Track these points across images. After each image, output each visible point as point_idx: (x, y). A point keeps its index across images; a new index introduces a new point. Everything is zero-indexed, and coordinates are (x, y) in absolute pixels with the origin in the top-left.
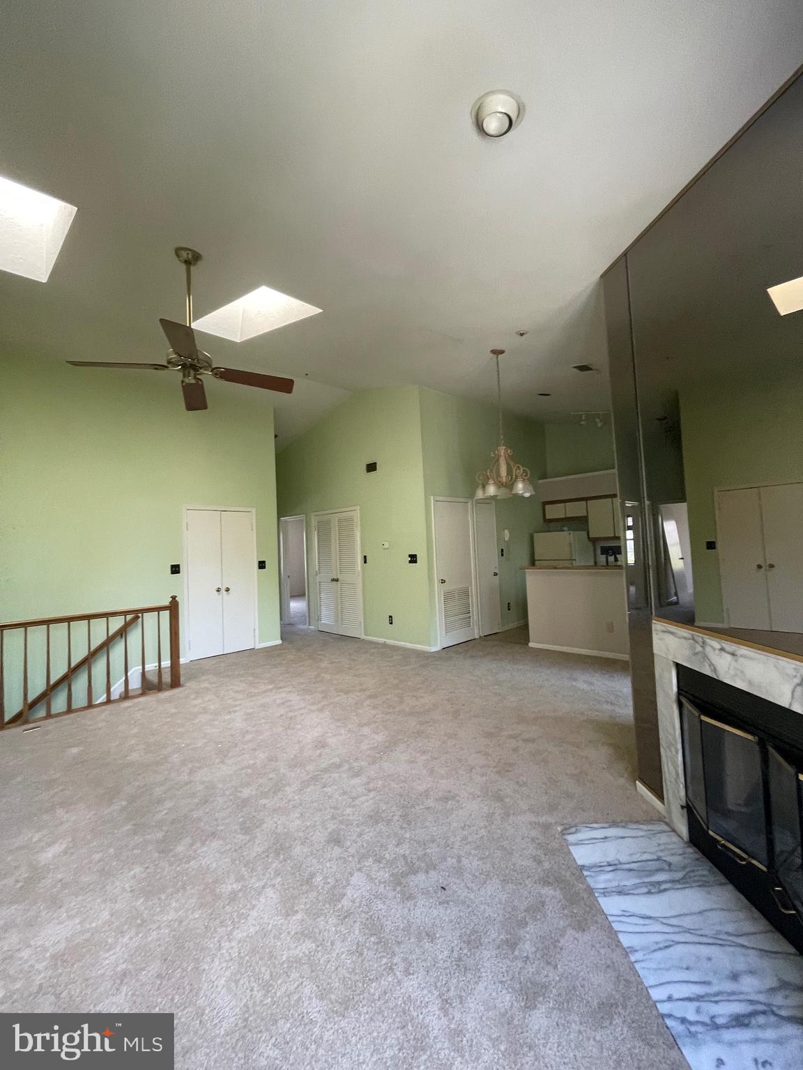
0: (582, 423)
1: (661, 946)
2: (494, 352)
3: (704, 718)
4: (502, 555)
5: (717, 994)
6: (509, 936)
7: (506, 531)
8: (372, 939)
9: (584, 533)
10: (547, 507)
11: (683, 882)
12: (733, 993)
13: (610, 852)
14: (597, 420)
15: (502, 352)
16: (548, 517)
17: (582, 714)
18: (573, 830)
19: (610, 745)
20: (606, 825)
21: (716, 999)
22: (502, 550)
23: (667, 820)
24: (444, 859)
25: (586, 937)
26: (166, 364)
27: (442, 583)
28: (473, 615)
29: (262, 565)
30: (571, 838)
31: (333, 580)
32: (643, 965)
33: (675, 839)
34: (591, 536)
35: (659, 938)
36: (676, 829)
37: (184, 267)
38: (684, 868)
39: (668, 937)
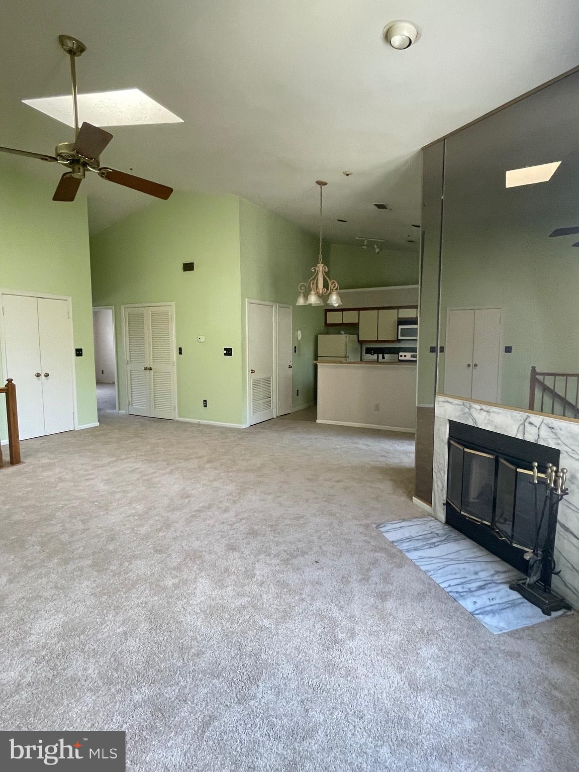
0: (364, 247)
1: (441, 567)
2: (319, 183)
3: (466, 450)
4: (295, 352)
5: (470, 580)
6: (364, 576)
7: (299, 332)
8: (285, 590)
9: (355, 337)
10: (328, 313)
11: (447, 540)
12: (477, 579)
13: (406, 533)
14: (376, 247)
15: (325, 184)
16: (328, 322)
17: (368, 464)
18: (383, 525)
19: (391, 480)
20: (401, 521)
21: (470, 582)
22: (295, 347)
23: (433, 515)
24: (311, 549)
25: (404, 570)
26: (54, 156)
27: (252, 373)
28: (273, 399)
29: (79, 353)
30: (382, 529)
31: (146, 369)
32: (435, 576)
33: (438, 523)
34: (360, 339)
35: (440, 565)
36: (438, 518)
37: (68, 56)
38: (445, 535)
39: (444, 564)
